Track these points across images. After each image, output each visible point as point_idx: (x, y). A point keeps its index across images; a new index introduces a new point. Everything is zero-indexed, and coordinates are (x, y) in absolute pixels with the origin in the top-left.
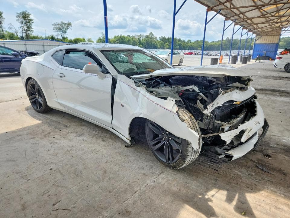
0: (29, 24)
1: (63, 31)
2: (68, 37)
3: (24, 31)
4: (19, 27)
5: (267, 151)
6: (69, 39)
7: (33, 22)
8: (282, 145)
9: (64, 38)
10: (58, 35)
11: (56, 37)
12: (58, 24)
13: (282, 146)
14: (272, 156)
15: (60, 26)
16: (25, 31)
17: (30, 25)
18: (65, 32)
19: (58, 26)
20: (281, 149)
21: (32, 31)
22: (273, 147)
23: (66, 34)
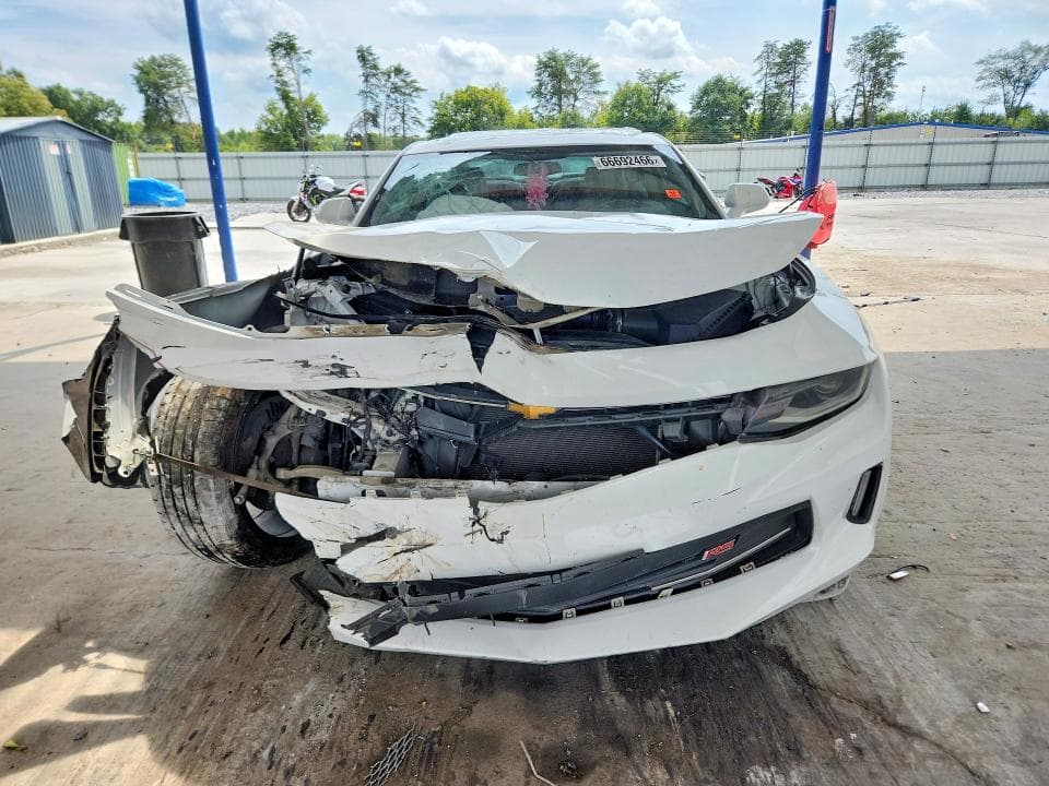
0: (883, 71)
1: (1019, 80)
2: (1033, 103)
3: (861, 100)
4: (849, 87)
6: (1036, 111)
7: (902, 61)
9: (1014, 112)
10: (992, 100)
11: (976, 110)
12: (1006, 57)
15: (1009, 64)
16: (864, 97)
17: (887, 74)
18: (1028, 85)
19: (1001, 65)
21: (889, 94)
23: (1030, 90)
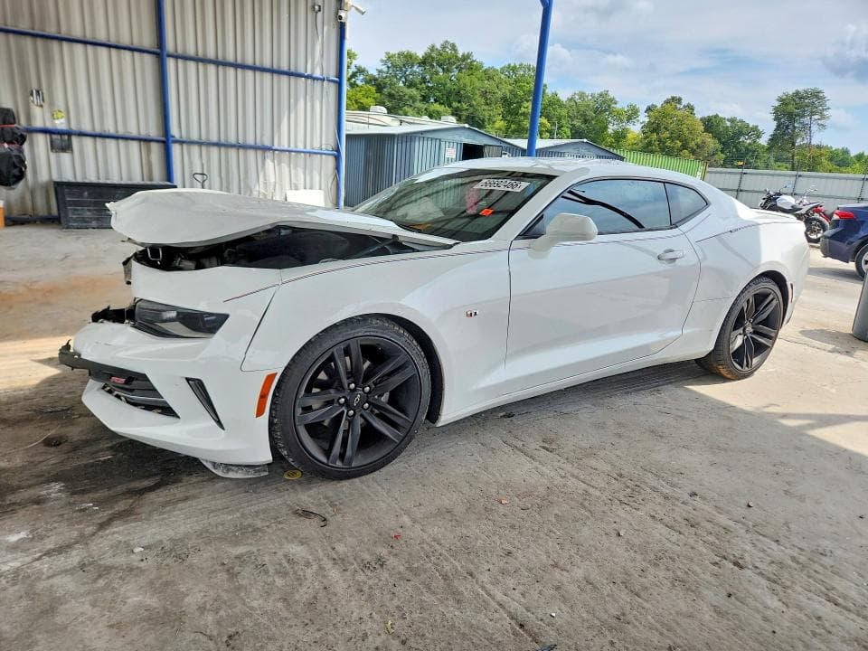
5: (63, 457)
8: (23, 505)
13: (19, 504)
14: (43, 449)
20: (19, 488)
22: (48, 481)
